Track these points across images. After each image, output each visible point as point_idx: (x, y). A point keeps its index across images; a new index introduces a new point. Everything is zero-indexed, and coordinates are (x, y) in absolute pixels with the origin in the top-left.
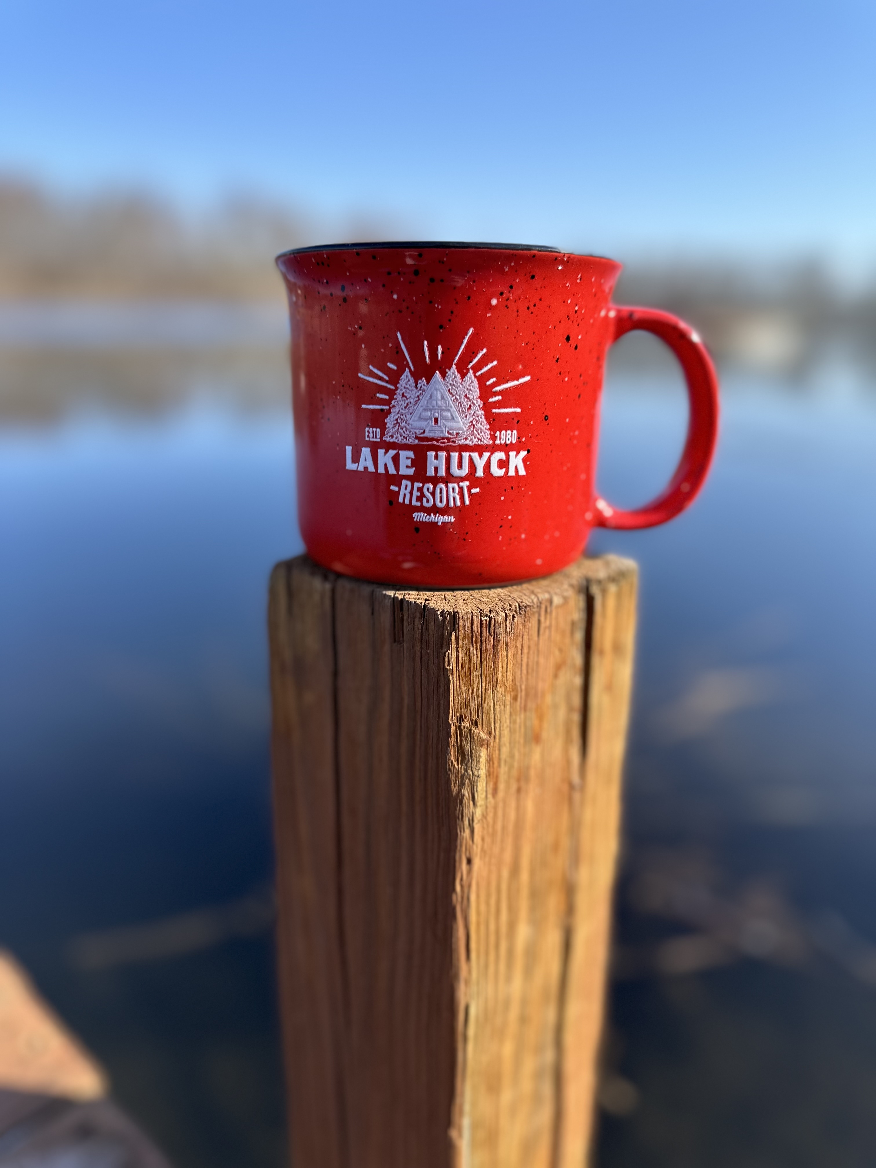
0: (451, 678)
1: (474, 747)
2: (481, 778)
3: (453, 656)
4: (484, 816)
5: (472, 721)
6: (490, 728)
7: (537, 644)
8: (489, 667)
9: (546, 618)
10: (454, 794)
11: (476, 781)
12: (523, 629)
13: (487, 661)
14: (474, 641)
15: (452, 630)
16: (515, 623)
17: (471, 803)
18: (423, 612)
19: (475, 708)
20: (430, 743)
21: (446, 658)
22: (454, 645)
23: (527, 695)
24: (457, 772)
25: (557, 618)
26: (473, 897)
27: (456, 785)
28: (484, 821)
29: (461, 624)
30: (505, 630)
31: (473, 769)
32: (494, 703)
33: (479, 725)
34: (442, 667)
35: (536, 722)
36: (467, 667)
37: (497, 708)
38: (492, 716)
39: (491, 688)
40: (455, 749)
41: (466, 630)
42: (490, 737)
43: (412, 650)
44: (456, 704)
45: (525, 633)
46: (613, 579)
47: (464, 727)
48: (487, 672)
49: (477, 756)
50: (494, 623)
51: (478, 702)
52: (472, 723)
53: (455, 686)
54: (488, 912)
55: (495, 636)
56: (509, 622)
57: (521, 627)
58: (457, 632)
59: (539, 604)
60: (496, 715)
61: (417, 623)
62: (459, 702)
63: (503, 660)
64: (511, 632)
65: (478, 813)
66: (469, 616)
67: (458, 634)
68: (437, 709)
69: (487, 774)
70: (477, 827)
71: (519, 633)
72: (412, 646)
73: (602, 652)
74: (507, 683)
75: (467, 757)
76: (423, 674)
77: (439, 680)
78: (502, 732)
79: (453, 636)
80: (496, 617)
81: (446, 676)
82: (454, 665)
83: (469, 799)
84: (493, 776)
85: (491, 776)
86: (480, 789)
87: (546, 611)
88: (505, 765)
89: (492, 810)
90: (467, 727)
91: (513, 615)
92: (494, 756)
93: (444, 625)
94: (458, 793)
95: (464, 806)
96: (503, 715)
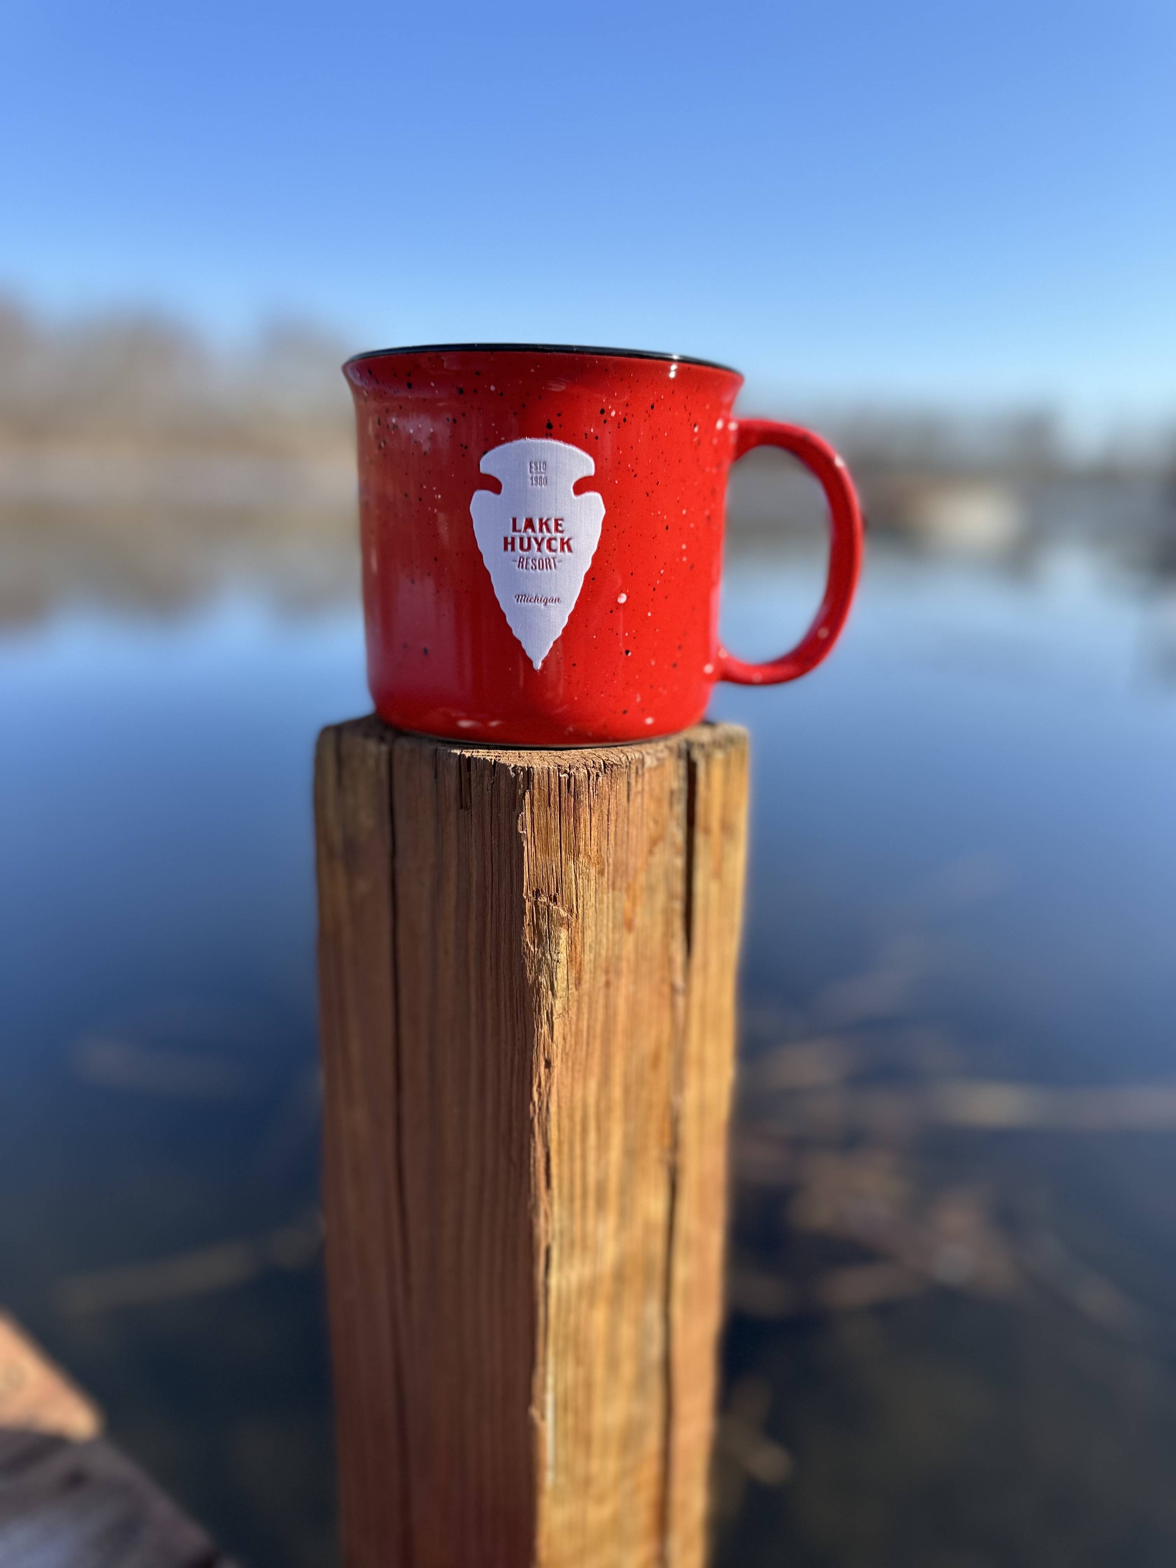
1: (553, 926)
2: (561, 964)
3: (527, 819)
4: (566, 1010)
5: (550, 896)
6: (572, 905)
7: (627, 812)
8: (570, 833)
9: (636, 782)
10: (530, 982)
11: (555, 967)
12: (609, 791)
13: (567, 825)
14: (551, 801)
15: (525, 788)
16: (600, 783)
17: (550, 992)
18: (493, 769)
19: (554, 881)
20: (503, 922)
21: (519, 821)
22: (528, 805)
23: (616, 870)
25: (650, 782)
26: (553, 1109)
27: (532, 971)
28: (566, 1016)
29: (536, 781)
30: (587, 790)
32: (576, 876)
33: (559, 901)
34: (515, 832)
35: (627, 905)
36: (543, 832)
37: (580, 881)
38: (574, 892)
39: (572, 858)
40: (531, 929)
41: (542, 788)
42: (571, 916)
43: (481, 816)
44: (532, 876)
45: (612, 797)
46: (717, 744)
47: (541, 903)
48: (567, 838)
49: (556, 937)
50: (575, 781)
51: (557, 874)
52: (551, 899)
53: (530, 854)
54: (572, 1130)
55: (576, 795)
56: (592, 781)
57: (607, 789)
58: (532, 790)
59: (628, 764)
60: (579, 891)
61: (486, 783)
62: (535, 873)
63: (585, 826)
64: (595, 793)
65: (558, 1005)
66: (545, 772)
67: (533, 792)
68: (509, 882)
69: (569, 960)
70: (557, 1022)
71: (604, 795)
72: (480, 811)
73: (707, 831)
74: (591, 853)
75: (545, 938)
76: (493, 842)
77: (512, 848)
78: (585, 911)
79: (527, 796)
80: (576, 774)
81: (519, 842)
82: (529, 831)
83: (548, 988)
84: (576, 963)
85: (574, 963)
86: (560, 976)
87: (637, 772)
88: (590, 952)
89: (576, 1004)
90: (545, 903)
91: (597, 773)
92: (577, 939)
93: (516, 783)
94: (535, 981)
95: (542, 997)
96: (587, 890)
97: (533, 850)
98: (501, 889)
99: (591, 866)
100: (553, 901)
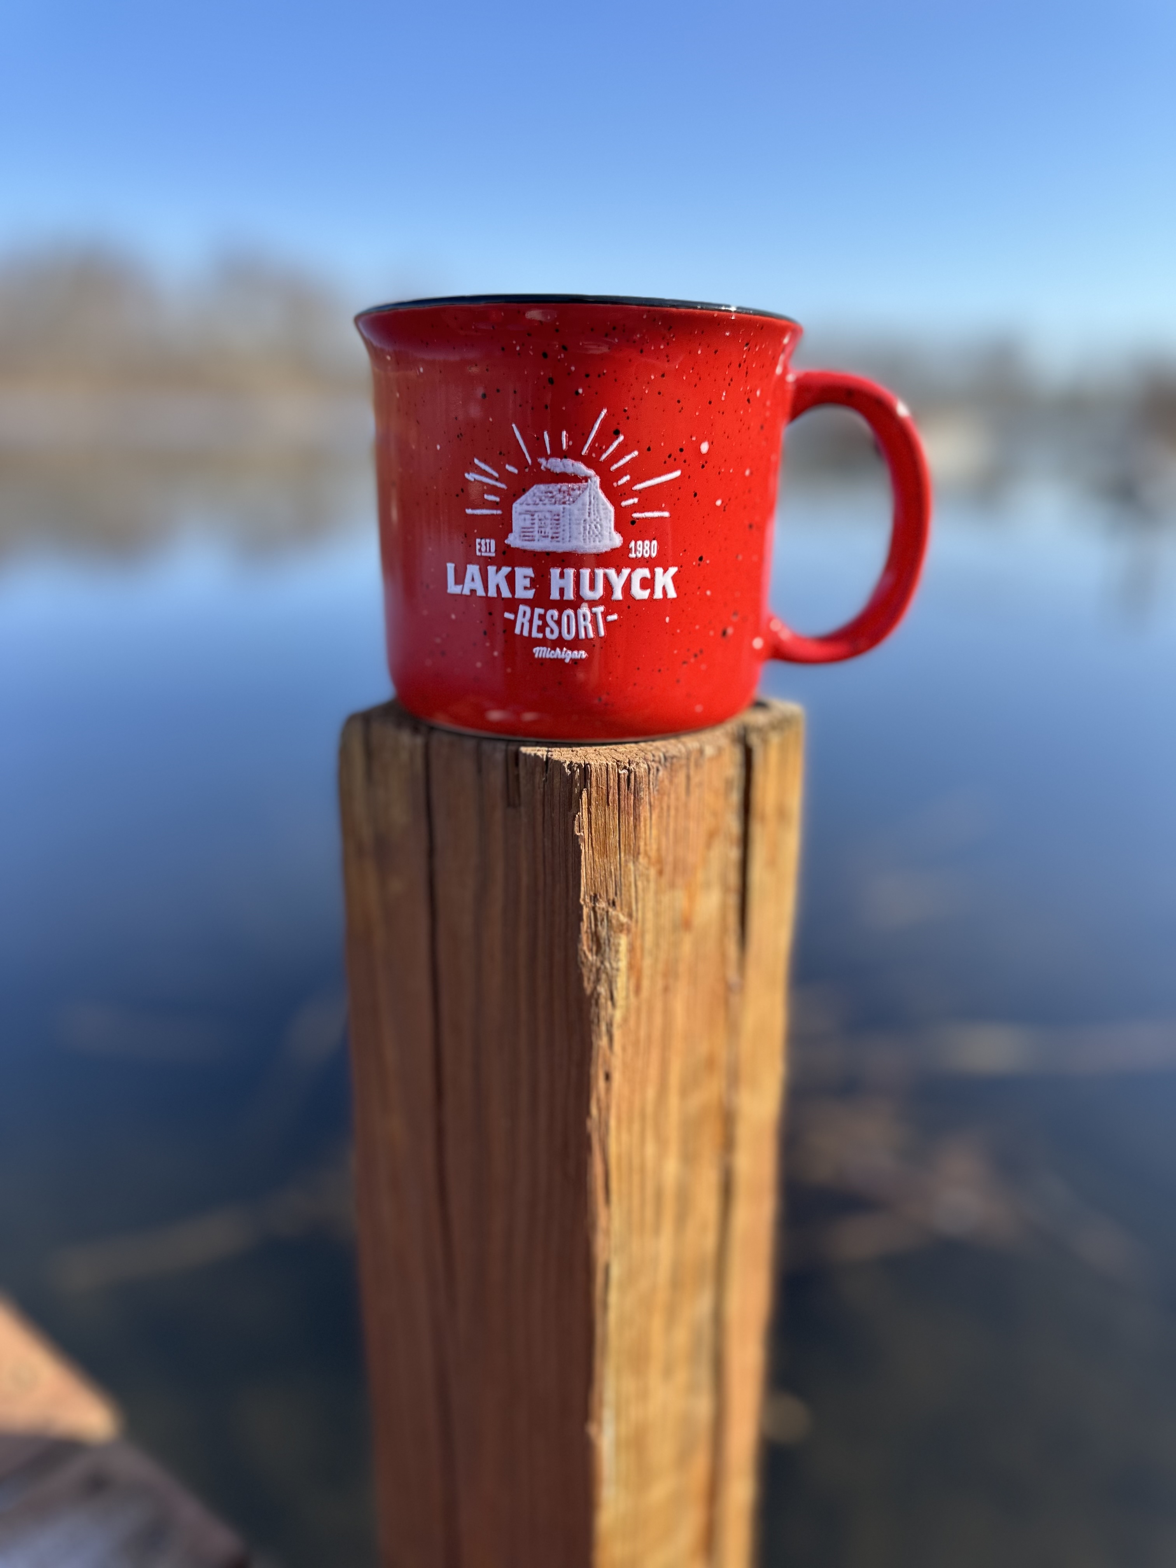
0: (582, 848)
1: (612, 933)
2: (621, 972)
3: (585, 820)
4: (625, 1020)
5: (608, 901)
6: (631, 909)
7: (686, 806)
8: (629, 833)
9: (696, 773)
10: (588, 992)
11: (614, 975)
12: (669, 786)
13: (627, 825)
14: (610, 800)
15: (582, 787)
17: (609, 1003)
18: (545, 767)
19: (612, 884)
20: (557, 929)
21: (576, 822)
22: (585, 805)
23: (675, 869)
24: (591, 965)
25: (709, 772)
26: (613, 1123)
27: (590, 981)
28: (626, 1026)
29: (593, 779)
30: (647, 786)
31: (610, 961)
32: (635, 878)
33: (618, 905)
34: (571, 833)
35: (686, 904)
36: (601, 833)
37: (639, 884)
38: (633, 894)
39: (631, 859)
40: (589, 936)
41: (600, 786)
42: (631, 921)
43: (531, 815)
44: (589, 881)
45: (672, 791)
46: (773, 727)
47: (599, 908)
48: (626, 838)
49: (616, 944)
50: (634, 777)
51: (615, 877)
53: (587, 857)
54: (631, 1141)
55: (636, 793)
56: (652, 776)
57: (667, 784)
60: (638, 893)
61: (537, 781)
62: (593, 877)
63: (645, 824)
64: (655, 789)
65: (618, 1015)
66: (604, 768)
67: (591, 791)
68: (565, 887)
69: (628, 967)
70: (616, 1033)
71: (664, 790)
72: (531, 810)
73: (763, 818)
74: (651, 853)
75: (603, 946)
76: (546, 844)
77: (568, 850)
78: (645, 915)
79: (584, 795)
80: (636, 770)
81: (576, 845)
82: (586, 831)
83: (607, 998)
85: (633, 970)
86: (620, 985)
87: (696, 763)
88: (649, 957)
89: (635, 1013)
90: (603, 908)
91: (657, 767)
92: (636, 944)
93: (572, 781)
94: (593, 991)
95: (601, 1007)
96: (646, 893)
97: (591, 852)
98: (555, 893)
99: (651, 866)
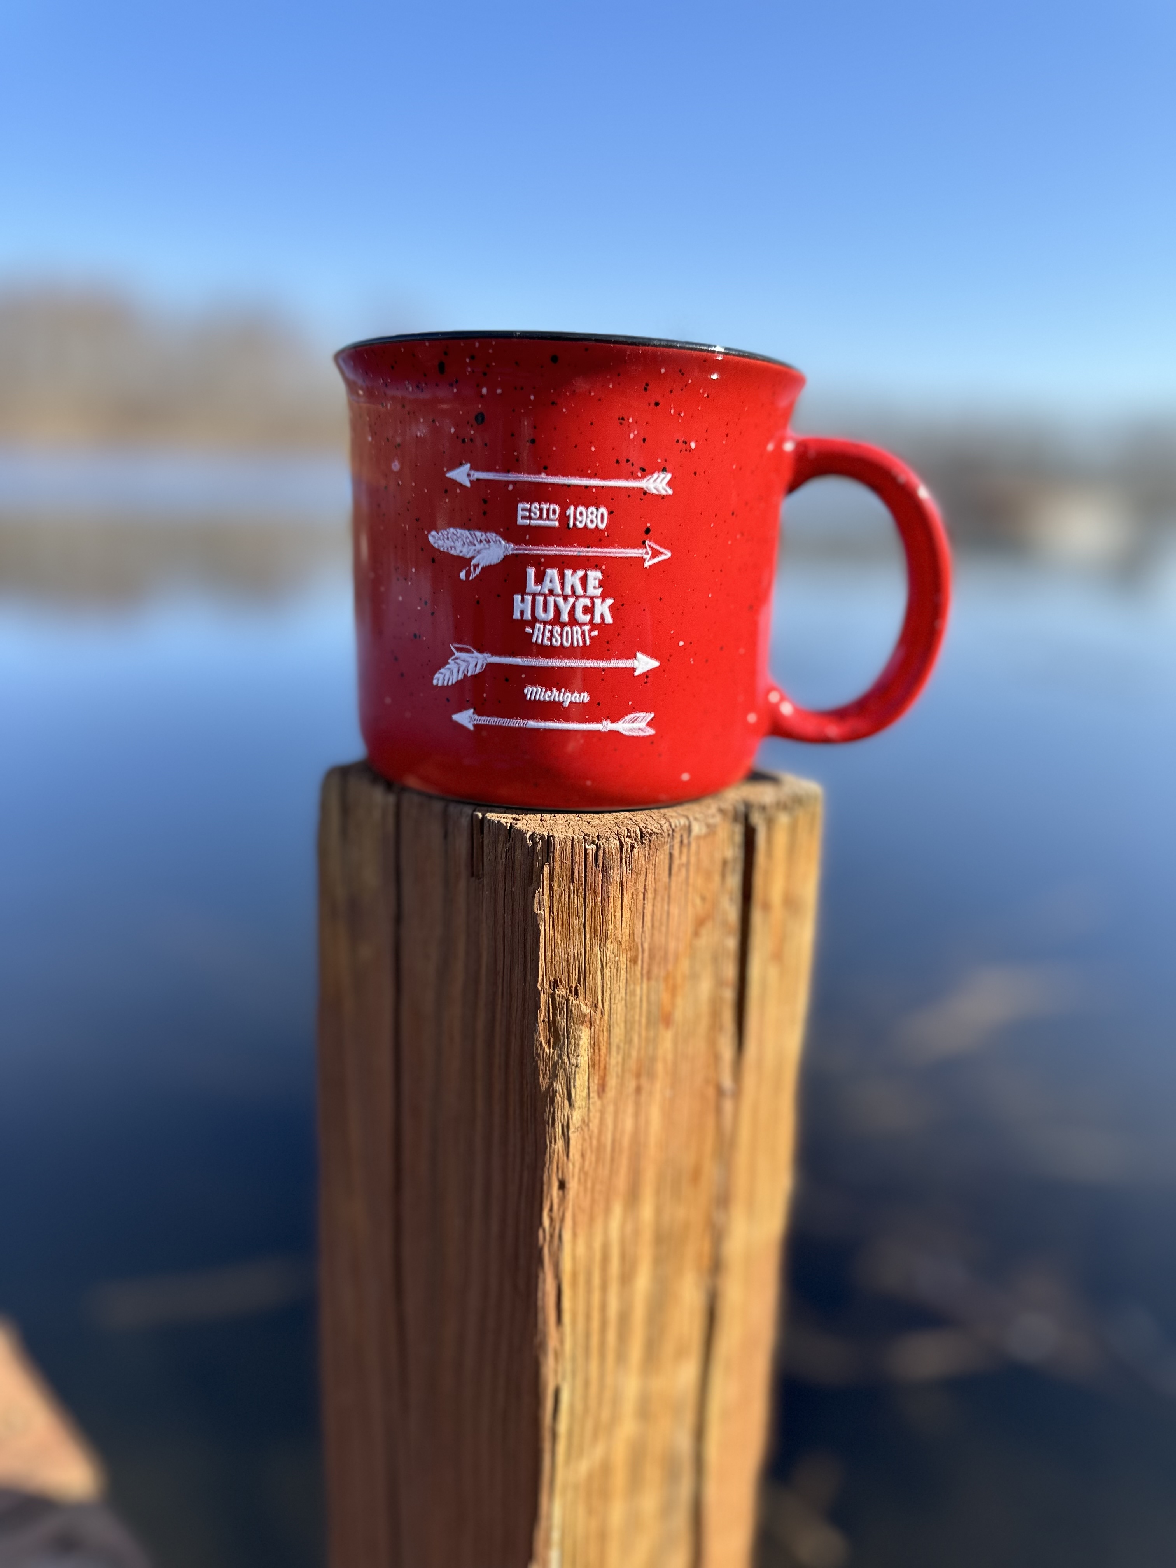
1: (572, 1024)
2: (581, 1069)
3: (546, 897)
4: (585, 1123)
5: (570, 988)
6: (596, 999)
7: (668, 888)
8: (596, 915)
9: (681, 852)
10: (543, 1088)
11: (573, 1072)
12: (646, 864)
13: (593, 905)
14: (574, 877)
15: (544, 860)
16: (635, 855)
17: (566, 1102)
18: (508, 835)
19: (575, 970)
20: (513, 1017)
21: (535, 899)
22: (547, 881)
23: (652, 957)
24: (548, 1059)
25: (698, 853)
26: (567, 1236)
27: (545, 1076)
28: (586, 1129)
29: (557, 852)
30: (619, 864)
31: (569, 1055)
32: (602, 965)
33: (581, 994)
34: (530, 910)
35: (665, 997)
36: (564, 913)
37: (607, 972)
38: (600, 983)
39: (598, 944)
40: (546, 1026)
41: (564, 861)
42: (595, 1012)
43: (493, 888)
44: (549, 964)
45: (650, 871)
46: (782, 806)
47: (559, 996)
48: (593, 920)
49: (576, 1037)
50: (604, 854)
51: (579, 962)
52: (571, 992)
53: (547, 938)
54: (590, 1260)
55: (605, 871)
56: (625, 853)
57: (643, 862)
58: (552, 863)
59: (671, 832)
60: (605, 982)
61: (500, 851)
62: (553, 960)
63: (615, 906)
64: (628, 868)
65: (576, 1117)
66: (569, 842)
67: (553, 866)
68: (523, 970)
69: (590, 1064)
70: (573, 1136)
71: (639, 869)
72: (493, 883)
73: (767, 907)
75: (562, 1038)
76: (506, 920)
77: (527, 930)
78: (613, 1006)
79: (546, 869)
80: (606, 846)
81: (535, 924)
82: (547, 910)
83: (564, 1097)
84: (599, 1067)
85: (597, 1067)
86: (579, 1083)
87: (682, 842)
88: (618, 1053)
89: (598, 1115)
90: (563, 996)
91: (631, 843)
92: (601, 1039)
93: (534, 854)
94: (549, 1088)
95: (557, 1107)
96: (615, 982)
98: (513, 975)
99: (621, 953)
100: (573, 993)
